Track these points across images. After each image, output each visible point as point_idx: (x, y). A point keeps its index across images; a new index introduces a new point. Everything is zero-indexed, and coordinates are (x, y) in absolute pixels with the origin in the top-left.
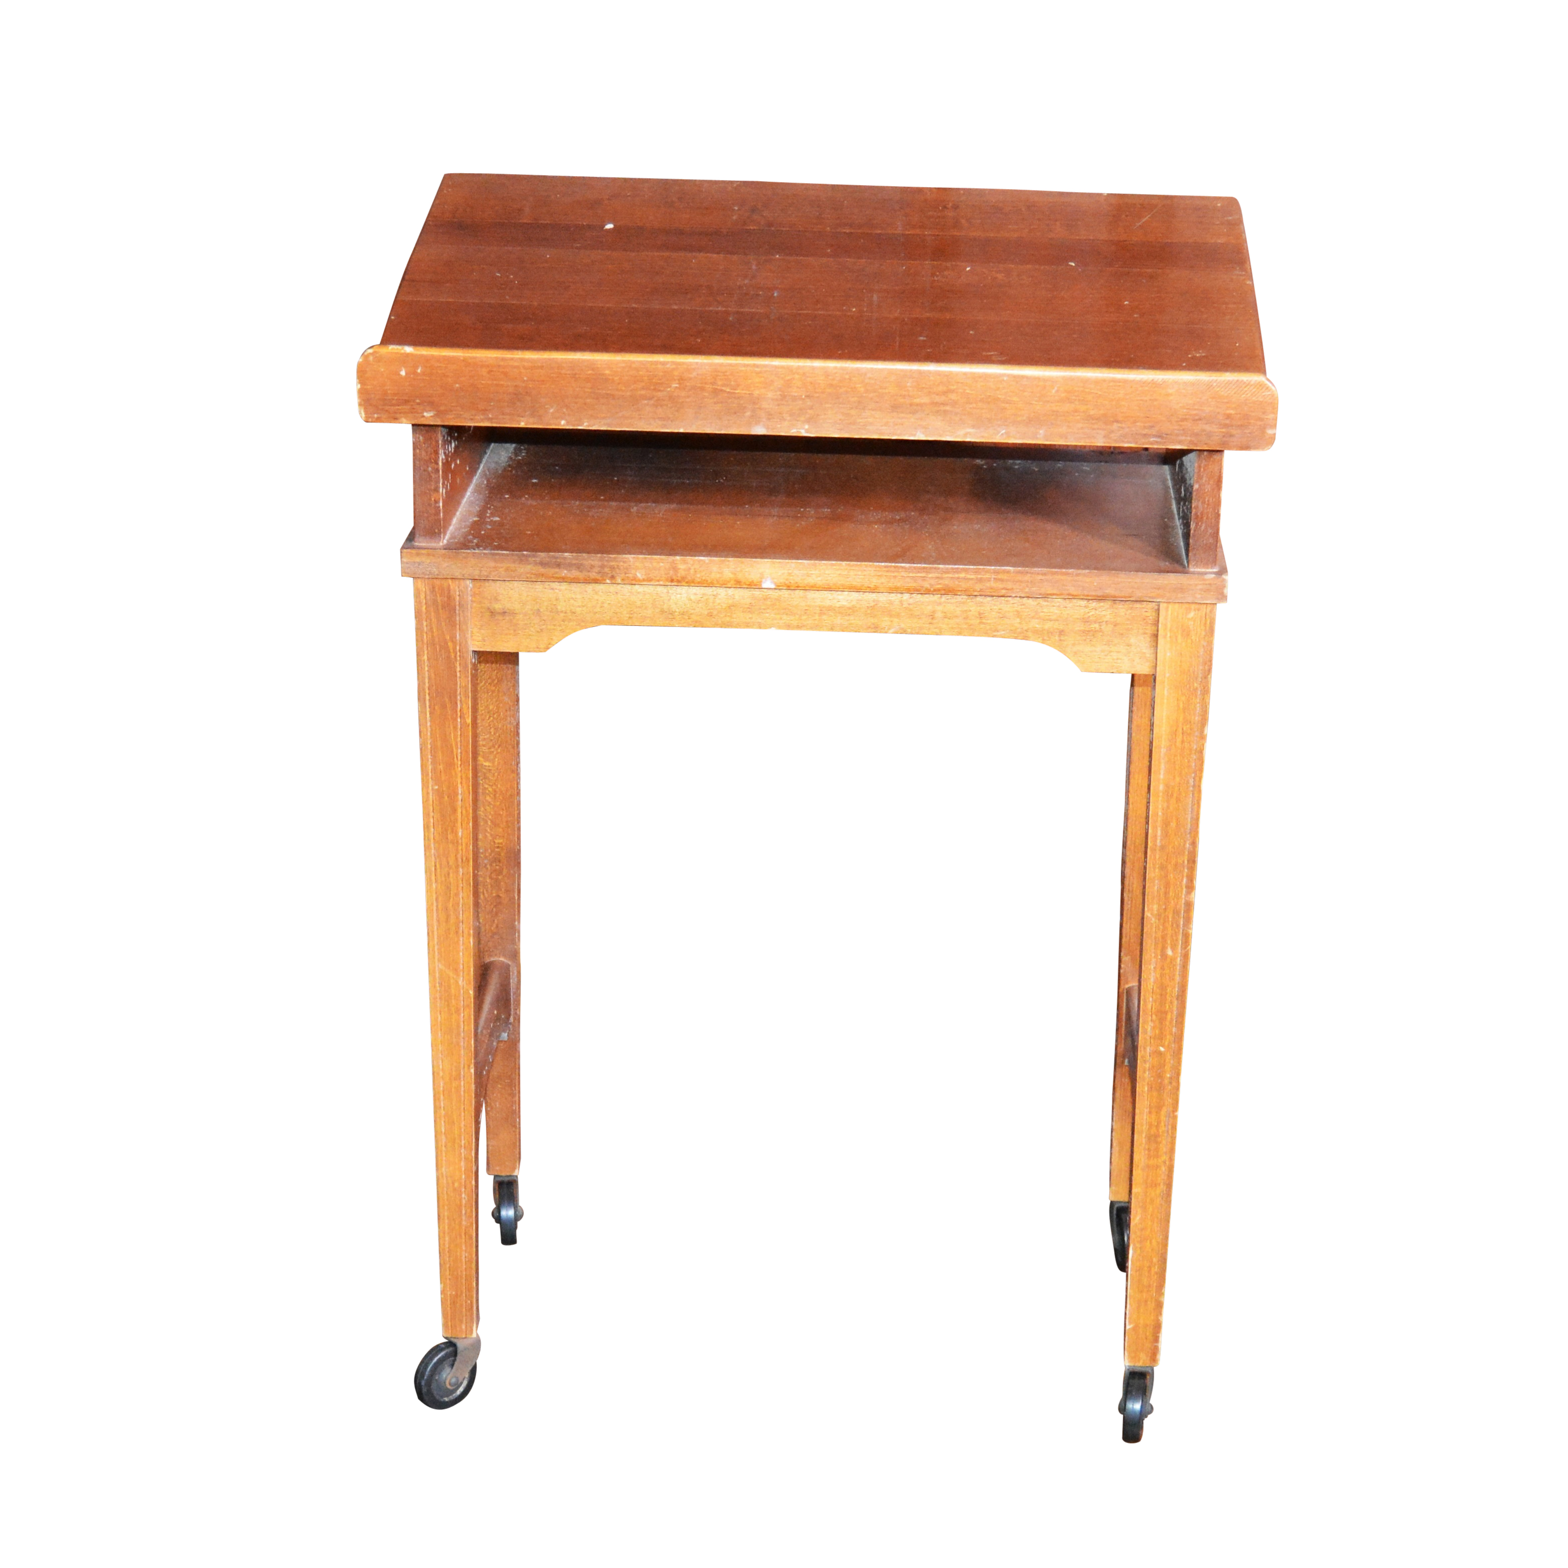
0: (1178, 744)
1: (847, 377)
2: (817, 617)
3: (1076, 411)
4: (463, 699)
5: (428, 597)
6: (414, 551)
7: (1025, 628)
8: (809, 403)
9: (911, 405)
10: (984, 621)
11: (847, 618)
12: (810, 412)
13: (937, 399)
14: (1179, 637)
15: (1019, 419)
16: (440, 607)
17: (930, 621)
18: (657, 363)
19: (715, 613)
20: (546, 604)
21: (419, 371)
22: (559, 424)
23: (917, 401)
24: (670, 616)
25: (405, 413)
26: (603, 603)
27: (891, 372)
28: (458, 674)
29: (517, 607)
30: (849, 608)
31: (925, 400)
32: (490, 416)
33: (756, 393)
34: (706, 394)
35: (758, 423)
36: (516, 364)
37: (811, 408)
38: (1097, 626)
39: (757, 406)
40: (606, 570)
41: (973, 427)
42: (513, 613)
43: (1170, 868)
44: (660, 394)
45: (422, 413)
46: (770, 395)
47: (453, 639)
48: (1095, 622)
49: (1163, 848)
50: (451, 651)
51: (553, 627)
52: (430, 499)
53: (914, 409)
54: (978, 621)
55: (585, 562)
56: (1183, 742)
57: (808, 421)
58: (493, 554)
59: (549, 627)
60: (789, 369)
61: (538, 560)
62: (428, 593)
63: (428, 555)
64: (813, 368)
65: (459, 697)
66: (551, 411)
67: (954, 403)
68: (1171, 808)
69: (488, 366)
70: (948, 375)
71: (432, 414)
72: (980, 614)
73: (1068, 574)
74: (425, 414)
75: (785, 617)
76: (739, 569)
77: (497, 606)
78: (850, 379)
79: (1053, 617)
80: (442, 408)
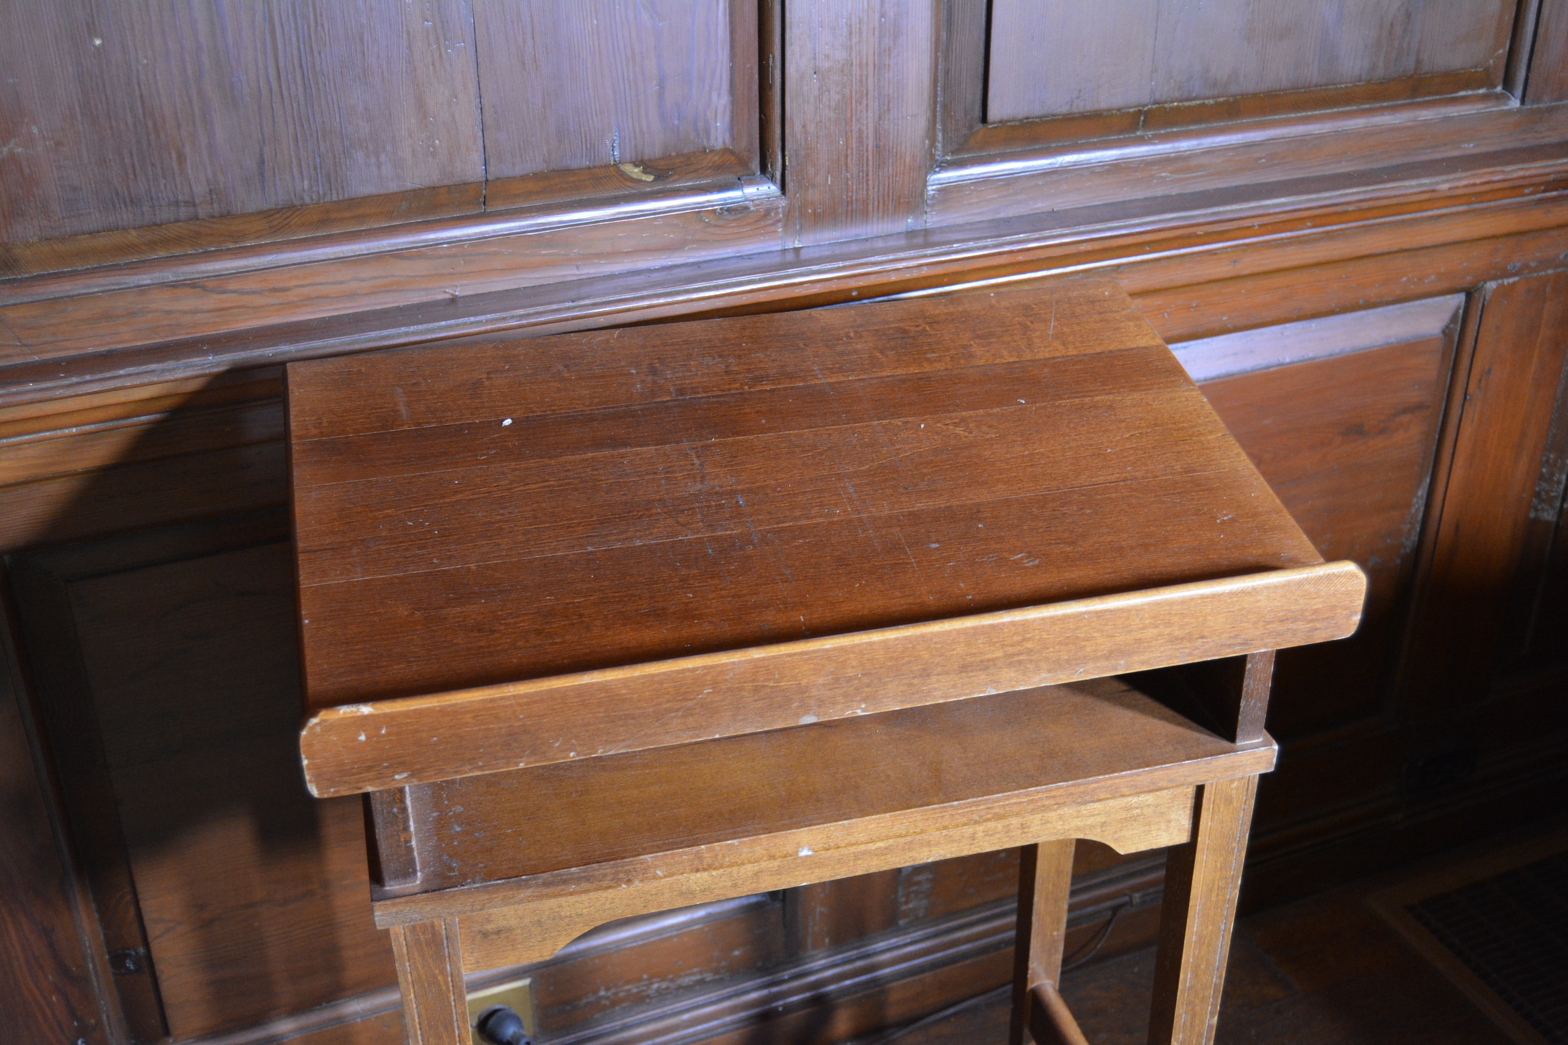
0: (1214, 899)
1: (910, 646)
2: (851, 863)
3: (1160, 635)
4: (461, 1025)
5: (409, 939)
6: (388, 902)
7: (1067, 828)
8: (866, 680)
9: (982, 662)
10: (1026, 830)
11: (883, 858)
12: (867, 689)
13: (1011, 650)
14: (1222, 806)
15: (1099, 654)
16: (424, 944)
17: (971, 842)
18: (683, 671)
19: (740, 882)
20: (547, 913)
21: (383, 732)
22: (568, 757)
23: (990, 656)
24: (690, 896)
25: (369, 780)
26: (613, 899)
27: (959, 632)
28: (453, 1003)
29: (513, 922)
30: (886, 848)
31: (999, 654)
32: (480, 764)
33: (804, 682)
34: (746, 694)
35: (806, 713)
36: (508, 703)
37: (868, 686)
38: (1138, 811)
39: (807, 695)
40: (621, 875)
41: (1049, 671)
42: (510, 930)
43: (1197, 1001)
44: (690, 704)
45: (393, 776)
46: (821, 681)
47: (443, 971)
48: (1137, 808)
49: (1191, 988)
50: (442, 983)
51: (556, 933)
52: (399, 841)
53: (985, 666)
54: (1020, 832)
55: (596, 873)
56: (1218, 895)
57: (864, 700)
58: (486, 887)
59: (552, 934)
60: (842, 649)
61: (540, 881)
62: (408, 934)
63: (407, 902)
64: (871, 644)
65: (456, 1024)
66: (557, 745)
67: (1030, 651)
68: (1202, 954)
69: (473, 711)
70: (1024, 624)
71: (405, 775)
72: (1022, 824)
73: (1122, 777)
74: (397, 777)
75: (817, 870)
76: (772, 844)
77: (490, 927)
78: (913, 648)
79: (1097, 812)
80: (418, 767)
